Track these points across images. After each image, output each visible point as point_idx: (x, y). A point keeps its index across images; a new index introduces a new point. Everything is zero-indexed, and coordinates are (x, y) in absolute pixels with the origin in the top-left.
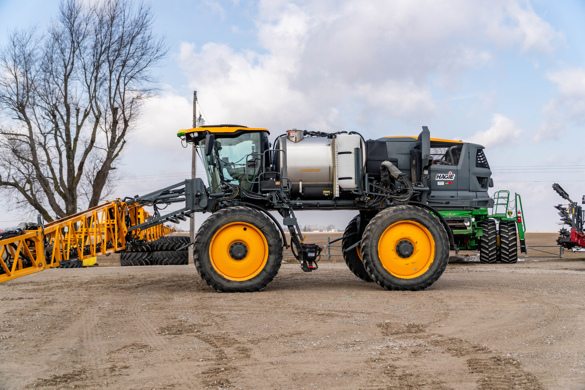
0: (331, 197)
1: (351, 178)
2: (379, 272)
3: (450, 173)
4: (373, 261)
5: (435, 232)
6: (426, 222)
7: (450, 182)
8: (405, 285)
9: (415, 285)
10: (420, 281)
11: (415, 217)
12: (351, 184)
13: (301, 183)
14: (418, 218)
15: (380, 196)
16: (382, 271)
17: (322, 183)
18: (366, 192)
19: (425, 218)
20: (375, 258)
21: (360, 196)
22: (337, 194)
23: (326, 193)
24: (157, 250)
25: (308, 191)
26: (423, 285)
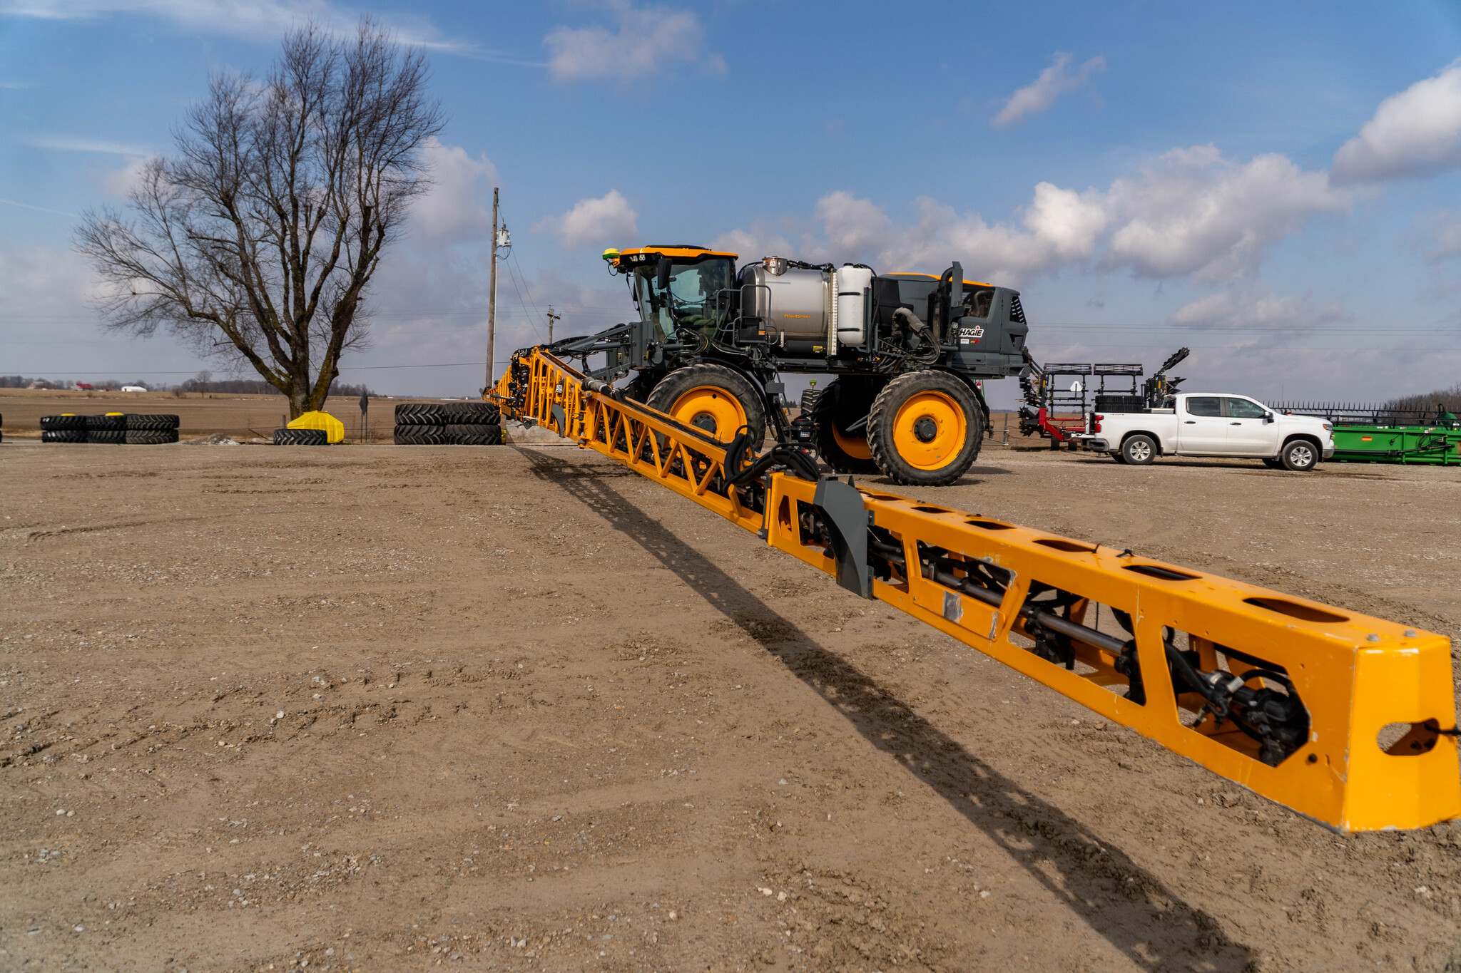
0: (823, 355)
1: (857, 330)
2: (893, 461)
3: (978, 328)
4: (886, 445)
5: (968, 408)
6: (957, 394)
7: (977, 340)
8: (926, 479)
9: (938, 478)
10: (945, 472)
11: (944, 386)
12: (858, 337)
13: (782, 334)
14: (948, 388)
15: (889, 356)
16: (897, 459)
17: (811, 335)
18: (876, 349)
19: (956, 389)
20: (889, 442)
21: (866, 355)
22: (833, 350)
23: (817, 349)
24: (452, 423)
25: (792, 344)
26: (947, 479)
